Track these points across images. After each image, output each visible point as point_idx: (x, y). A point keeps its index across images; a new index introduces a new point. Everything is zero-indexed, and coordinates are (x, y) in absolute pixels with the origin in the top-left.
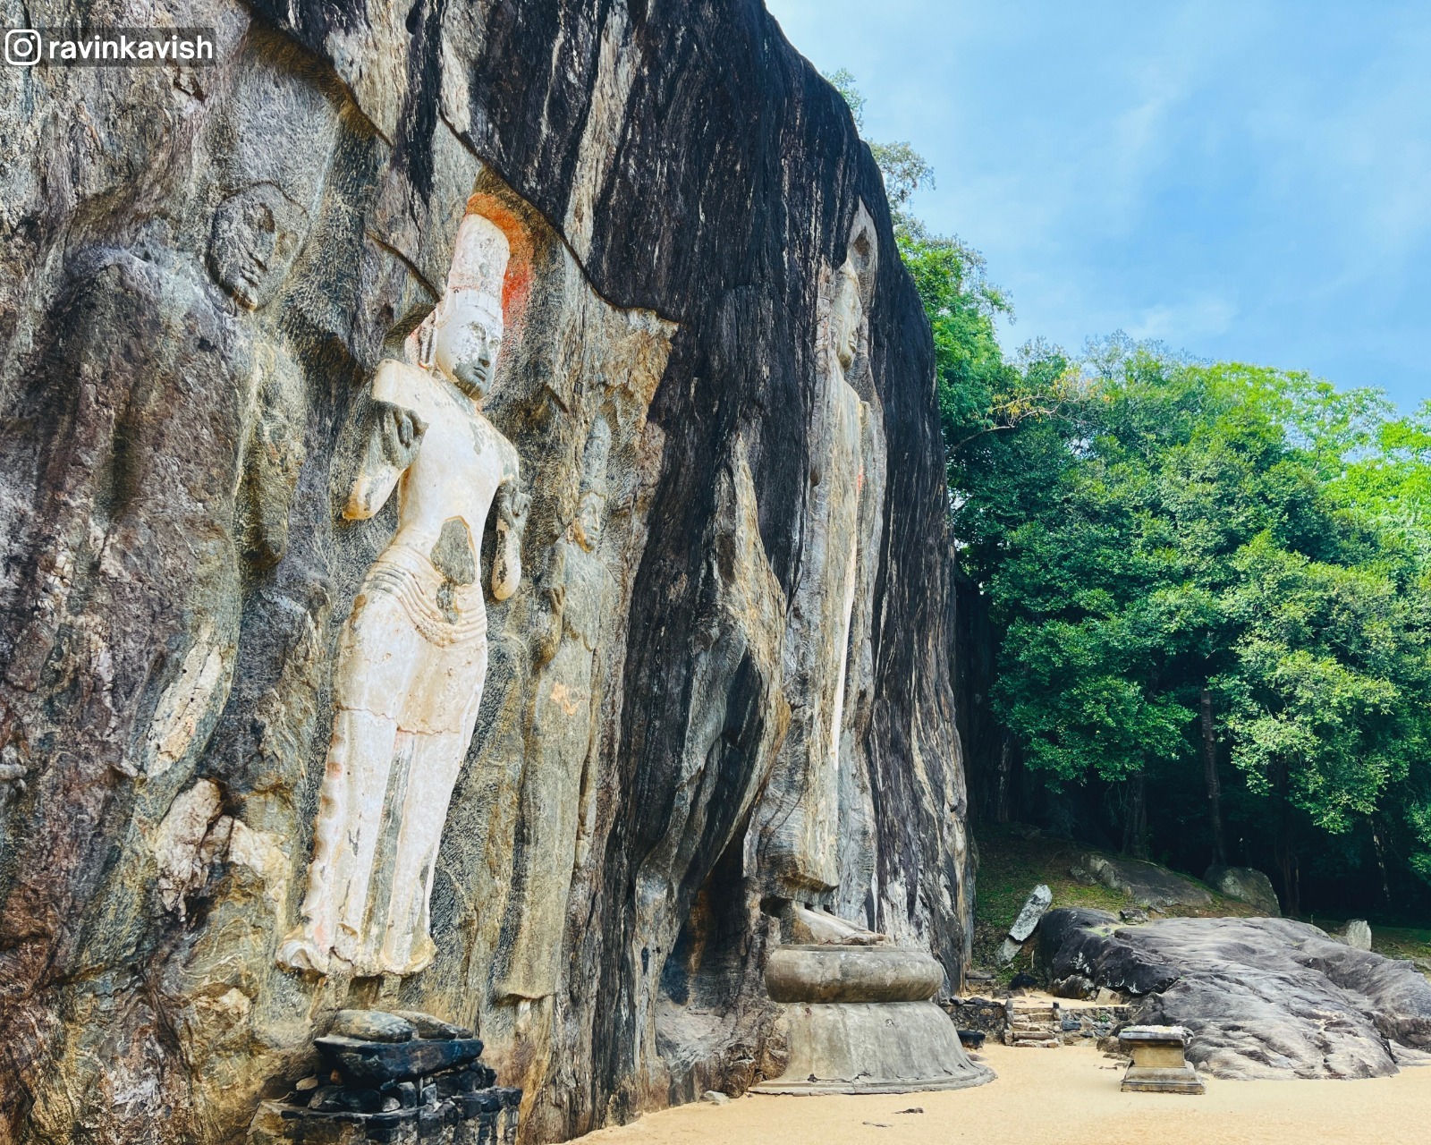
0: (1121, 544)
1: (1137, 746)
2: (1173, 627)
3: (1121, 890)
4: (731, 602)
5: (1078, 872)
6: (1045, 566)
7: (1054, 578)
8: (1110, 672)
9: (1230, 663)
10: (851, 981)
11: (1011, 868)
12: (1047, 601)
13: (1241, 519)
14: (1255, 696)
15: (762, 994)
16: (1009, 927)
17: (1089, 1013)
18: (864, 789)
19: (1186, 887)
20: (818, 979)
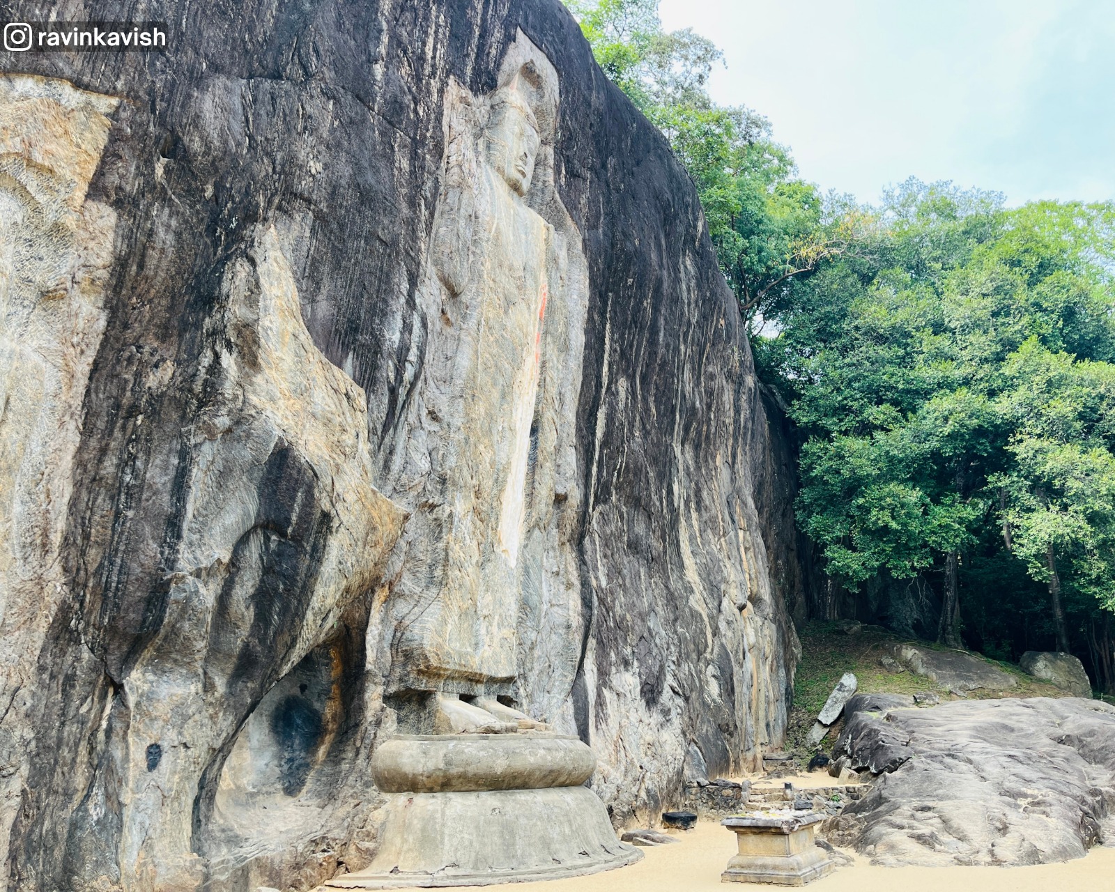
0: (905, 361)
1: (925, 545)
2: (948, 429)
3: (927, 676)
4: (254, 392)
5: (887, 661)
6: (838, 390)
7: (846, 399)
8: (893, 479)
9: (1005, 463)
10: (454, 771)
11: (830, 660)
12: (841, 420)
13: (1017, 327)
14: (1031, 490)
15: (367, 785)
16: (818, 712)
17: (822, 793)
18: (569, 586)
19: (992, 672)
20: (420, 769)
